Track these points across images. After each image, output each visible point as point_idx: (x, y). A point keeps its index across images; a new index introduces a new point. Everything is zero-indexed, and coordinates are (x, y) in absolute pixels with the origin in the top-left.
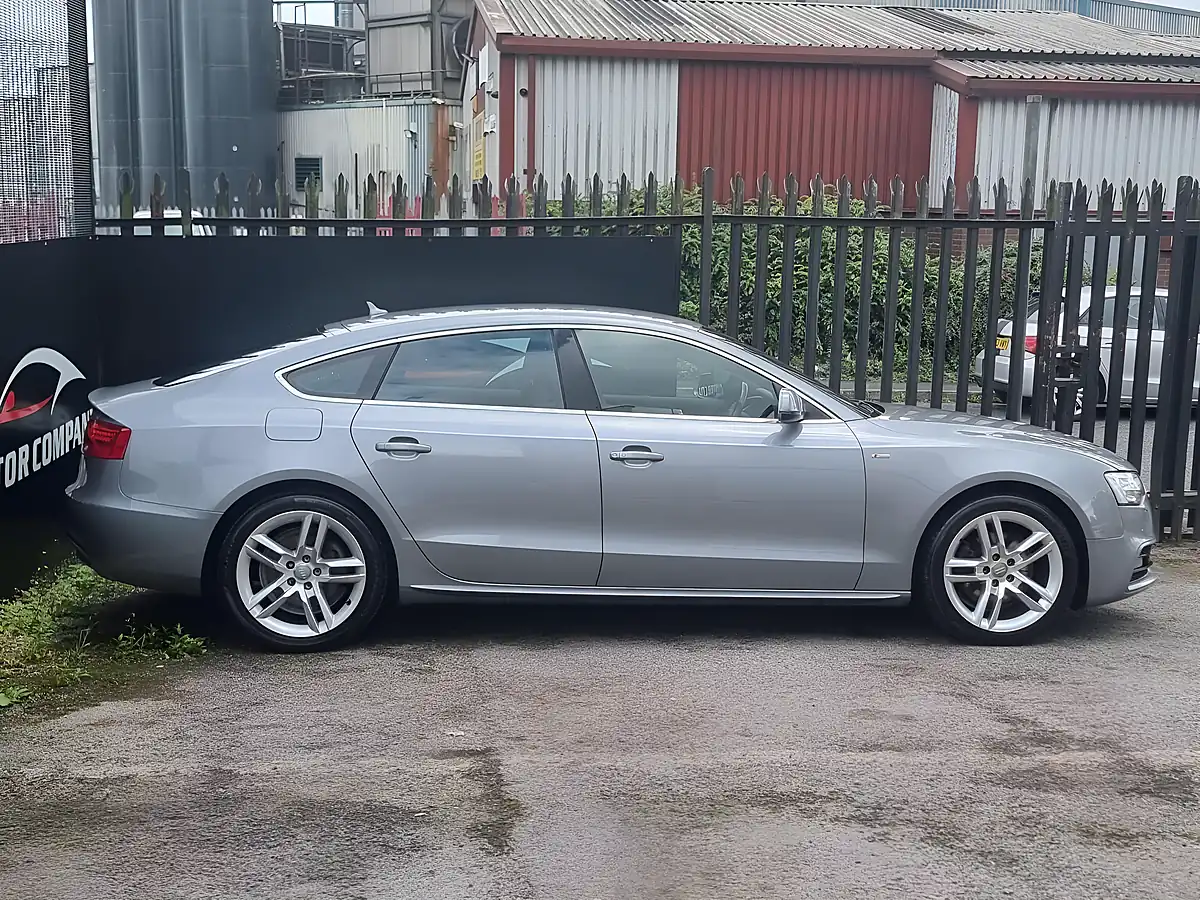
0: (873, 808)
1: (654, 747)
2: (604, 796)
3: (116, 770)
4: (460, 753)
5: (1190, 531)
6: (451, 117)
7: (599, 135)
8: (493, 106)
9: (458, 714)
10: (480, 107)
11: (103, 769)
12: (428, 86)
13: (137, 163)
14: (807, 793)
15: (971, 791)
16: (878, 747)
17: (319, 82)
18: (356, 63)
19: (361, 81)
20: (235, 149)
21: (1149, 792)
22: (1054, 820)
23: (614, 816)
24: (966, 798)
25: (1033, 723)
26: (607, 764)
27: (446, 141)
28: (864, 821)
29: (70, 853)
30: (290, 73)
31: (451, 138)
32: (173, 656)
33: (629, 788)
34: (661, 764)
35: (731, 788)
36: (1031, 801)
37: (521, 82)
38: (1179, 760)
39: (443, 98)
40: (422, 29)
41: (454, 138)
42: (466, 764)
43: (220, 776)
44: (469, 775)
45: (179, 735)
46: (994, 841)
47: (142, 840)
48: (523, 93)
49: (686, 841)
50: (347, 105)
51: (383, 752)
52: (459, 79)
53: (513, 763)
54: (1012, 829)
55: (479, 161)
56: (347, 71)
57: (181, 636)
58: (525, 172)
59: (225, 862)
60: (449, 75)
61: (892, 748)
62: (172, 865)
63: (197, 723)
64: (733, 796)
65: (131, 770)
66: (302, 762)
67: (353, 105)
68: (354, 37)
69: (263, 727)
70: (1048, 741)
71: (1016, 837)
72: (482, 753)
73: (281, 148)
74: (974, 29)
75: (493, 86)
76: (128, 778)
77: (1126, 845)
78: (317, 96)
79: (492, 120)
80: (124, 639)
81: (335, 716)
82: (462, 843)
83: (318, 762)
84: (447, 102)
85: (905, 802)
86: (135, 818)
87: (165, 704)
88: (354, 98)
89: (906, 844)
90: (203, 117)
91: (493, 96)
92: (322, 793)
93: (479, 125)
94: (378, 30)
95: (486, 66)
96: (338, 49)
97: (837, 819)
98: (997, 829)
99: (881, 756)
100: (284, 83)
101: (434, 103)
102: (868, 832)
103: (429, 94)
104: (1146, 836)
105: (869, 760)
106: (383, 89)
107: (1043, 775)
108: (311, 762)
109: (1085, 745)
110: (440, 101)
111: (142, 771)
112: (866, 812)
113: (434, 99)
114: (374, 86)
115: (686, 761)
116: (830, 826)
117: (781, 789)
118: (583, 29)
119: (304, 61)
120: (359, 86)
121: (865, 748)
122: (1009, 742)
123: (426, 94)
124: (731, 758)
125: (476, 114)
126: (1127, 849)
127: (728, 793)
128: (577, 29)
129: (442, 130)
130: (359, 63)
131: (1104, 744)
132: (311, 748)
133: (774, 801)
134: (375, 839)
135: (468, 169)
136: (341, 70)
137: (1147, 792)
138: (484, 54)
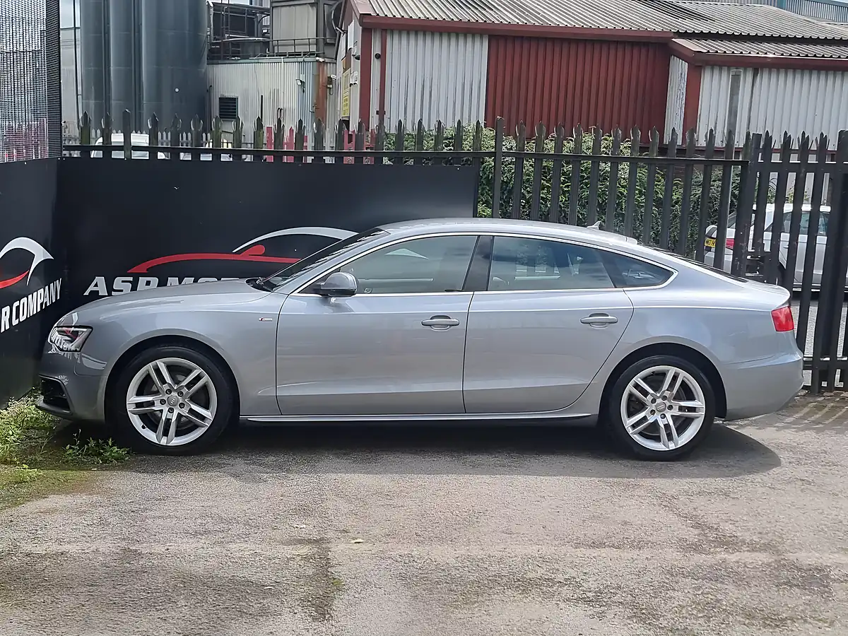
0: (595, 592)
1: (441, 540)
2: (402, 577)
3: (55, 548)
4: (301, 542)
5: (841, 385)
6: (329, 71)
7: (431, 87)
8: (356, 65)
9: (304, 511)
10: (347, 66)
11: (44, 547)
12: (313, 49)
13: (108, 99)
14: (548, 579)
15: (667, 581)
16: (602, 545)
17: (237, 44)
18: (264, 31)
19: (266, 44)
20: (177, 90)
21: (797, 586)
22: (726, 605)
23: (407, 593)
24: (663, 586)
25: (716, 529)
26: (406, 553)
27: (325, 88)
28: (588, 601)
29: (15, 611)
30: (217, 37)
31: (328, 86)
32: (105, 461)
33: (420, 572)
34: (444, 554)
35: (493, 573)
36: (710, 590)
37: (376, 49)
38: (820, 561)
39: (324, 57)
40: (310, 8)
41: (331, 86)
42: (305, 550)
43: (128, 554)
44: (306, 558)
45: (103, 523)
46: (681, 620)
47: (68, 602)
48: (378, 56)
49: (459, 614)
50: (256, 61)
51: (247, 539)
52: (335, 45)
53: (339, 550)
54: (695, 612)
55: (346, 104)
56: (257, 37)
57: (111, 447)
58: (377, 113)
59: (125, 620)
60: (328, 41)
61: (613, 546)
62: (86, 621)
63: (115, 513)
64: (495, 580)
65: (65, 548)
66: (188, 546)
67: (260, 61)
68: (262, 13)
69: (162, 517)
70: (727, 543)
71: (697, 618)
72: (316, 541)
73: (209, 90)
74: (700, 17)
75: (357, 51)
76: (62, 554)
77: (777, 626)
78: (236, 54)
79: (355, 75)
80: (70, 448)
81: (215, 510)
82: (296, 611)
83: (200, 545)
84: (327, 60)
85: (619, 587)
86: (64, 585)
87: (95, 498)
88: (261, 56)
89: (616, 621)
90: (155, 66)
91: (356, 58)
92: (199, 568)
93: (347, 78)
94: (279, 8)
95: (352, 36)
96: (251, 21)
97: (568, 600)
98: (684, 611)
99: (604, 552)
100: (214, 44)
101: (317, 61)
102: (590, 611)
103: (314, 54)
104: (792, 619)
105: (596, 555)
106: (282, 50)
107: (720, 570)
108: (194, 546)
109: (753, 548)
110: (321, 60)
111: (72, 549)
112: (589, 594)
113: (317, 58)
114: (276, 48)
115: (463, 552)
116: (562, 605)
117: (530, 575)
118: (421, 11)
119: (227, 29)
120: (266, 48)
121: (594, 545)
122: (698, 543)
123: (312, 54)
124: (495, 551)
125: (345, 70)
126: (777, 629)
127: (490, 578)
128: (417, 12)
129: (322, 80)
130: (266, 31)
131: (766, 547)
132: (196, 534)
133: (524, 585)
134: (234, 606)
135: (339, 109)
136: (253, 36)
137: (795, 585)
138: (351, 28)
